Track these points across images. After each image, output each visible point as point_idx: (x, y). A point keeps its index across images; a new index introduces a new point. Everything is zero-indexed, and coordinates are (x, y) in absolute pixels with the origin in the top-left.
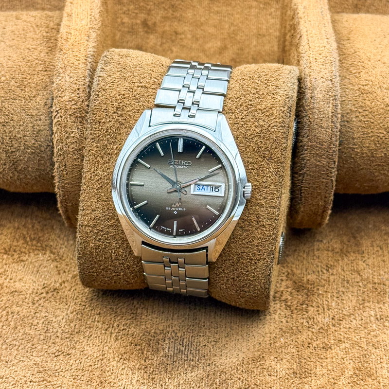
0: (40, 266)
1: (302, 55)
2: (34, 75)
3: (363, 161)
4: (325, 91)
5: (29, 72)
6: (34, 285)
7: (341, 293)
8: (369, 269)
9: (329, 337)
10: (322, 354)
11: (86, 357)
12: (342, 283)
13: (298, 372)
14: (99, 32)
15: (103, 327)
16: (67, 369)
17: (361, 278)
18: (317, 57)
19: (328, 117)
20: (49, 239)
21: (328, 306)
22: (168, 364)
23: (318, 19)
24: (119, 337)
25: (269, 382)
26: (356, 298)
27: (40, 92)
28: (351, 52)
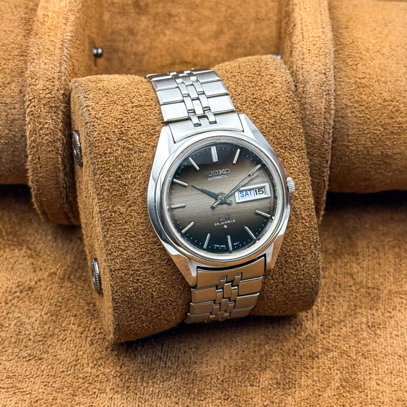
0: (15, 262)
1: (295, 46)
2: (9, 60)
3: (358, 159)
4: (318, 85)
5: (4, 57)
6: (8, 283)
7: (332, 298)
8: (364, 272)
9: (317, 345)
10: (307, 364)
11: (59, 362)
12: (333, 287)
13: (282, 382)
14: (78, 15)
15: (79, 330)
16: (37, 375)
17: (353, 282)
18: (310, 49)
19: (321, 113)
20: (26, 233)
21: (318, 311)
22: (144, 372)
23: (315, 6)
24: (95, 342)
25: (251, 392)
26: (347, 304)
27: (15, 79)
28: (348, 41)
